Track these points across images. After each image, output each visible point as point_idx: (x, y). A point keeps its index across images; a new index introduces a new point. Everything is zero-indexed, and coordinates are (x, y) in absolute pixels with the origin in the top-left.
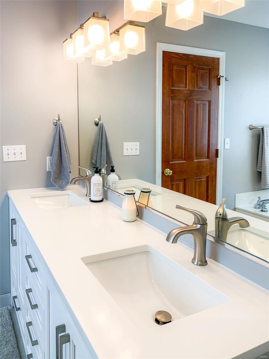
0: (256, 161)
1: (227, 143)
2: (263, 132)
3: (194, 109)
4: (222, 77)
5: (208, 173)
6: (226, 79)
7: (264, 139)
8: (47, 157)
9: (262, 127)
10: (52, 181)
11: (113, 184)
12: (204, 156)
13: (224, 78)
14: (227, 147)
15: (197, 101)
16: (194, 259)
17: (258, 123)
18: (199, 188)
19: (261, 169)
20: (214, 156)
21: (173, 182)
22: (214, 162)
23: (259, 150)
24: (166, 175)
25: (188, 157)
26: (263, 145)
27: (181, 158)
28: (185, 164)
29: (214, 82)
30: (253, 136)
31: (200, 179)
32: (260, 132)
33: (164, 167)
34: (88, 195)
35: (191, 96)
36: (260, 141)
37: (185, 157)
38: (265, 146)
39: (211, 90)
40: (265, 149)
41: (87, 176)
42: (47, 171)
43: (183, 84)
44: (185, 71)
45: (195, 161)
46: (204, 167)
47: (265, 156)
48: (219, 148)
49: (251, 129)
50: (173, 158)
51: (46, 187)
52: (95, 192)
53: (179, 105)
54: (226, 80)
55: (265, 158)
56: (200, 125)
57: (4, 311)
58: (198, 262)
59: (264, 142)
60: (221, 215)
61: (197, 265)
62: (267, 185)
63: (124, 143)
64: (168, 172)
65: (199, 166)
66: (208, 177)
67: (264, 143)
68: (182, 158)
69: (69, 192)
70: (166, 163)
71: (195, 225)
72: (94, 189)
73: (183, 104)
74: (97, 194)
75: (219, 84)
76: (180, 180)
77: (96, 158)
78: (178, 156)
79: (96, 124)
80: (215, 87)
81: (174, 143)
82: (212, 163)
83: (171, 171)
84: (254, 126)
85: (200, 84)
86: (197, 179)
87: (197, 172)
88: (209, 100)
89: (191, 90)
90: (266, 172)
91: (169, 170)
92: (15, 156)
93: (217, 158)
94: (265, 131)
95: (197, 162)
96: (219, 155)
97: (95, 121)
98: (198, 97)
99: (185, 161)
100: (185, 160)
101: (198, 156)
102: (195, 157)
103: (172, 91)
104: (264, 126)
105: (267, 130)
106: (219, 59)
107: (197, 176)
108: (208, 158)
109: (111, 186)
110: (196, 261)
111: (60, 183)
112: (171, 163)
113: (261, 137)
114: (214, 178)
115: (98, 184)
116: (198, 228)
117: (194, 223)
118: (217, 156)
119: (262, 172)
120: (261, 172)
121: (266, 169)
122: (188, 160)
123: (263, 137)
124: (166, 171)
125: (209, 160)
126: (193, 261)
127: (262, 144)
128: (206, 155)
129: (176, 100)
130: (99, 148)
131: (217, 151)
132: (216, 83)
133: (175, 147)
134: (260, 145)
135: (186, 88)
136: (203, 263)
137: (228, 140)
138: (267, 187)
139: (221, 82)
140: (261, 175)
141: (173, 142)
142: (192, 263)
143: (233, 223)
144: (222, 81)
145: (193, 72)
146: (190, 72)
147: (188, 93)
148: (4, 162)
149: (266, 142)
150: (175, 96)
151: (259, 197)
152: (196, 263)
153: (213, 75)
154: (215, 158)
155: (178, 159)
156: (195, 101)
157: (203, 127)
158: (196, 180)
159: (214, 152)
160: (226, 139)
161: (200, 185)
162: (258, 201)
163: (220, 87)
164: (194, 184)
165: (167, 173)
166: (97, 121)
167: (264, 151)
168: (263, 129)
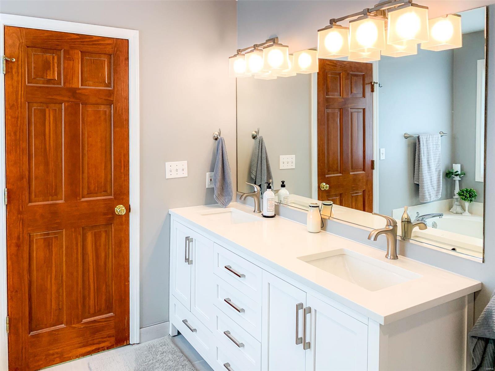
0: (413, 173)
1: (382, 153)
2: (419, 141)
3: (349, 118)
4: (376, 83)
5: (365, 187)
6: (379, 84)
7: (421, 149)
8: (207, 173)
9: (418, 136)
10: (215, 198)
11: (285, 200)
12: (360, 169)
13: (378, 84)
14: (383, 157)
15: (351, 109)
16: (388, 254)
17: (413, 131)
18: (356, 203)
19: (418, 180)
20: (370, 168)
21: (329, 198)
22: (370, 175)
23: (415, 160)
24: (322, 189)
25: (343, 170)
26: (420, 156)
27: (336, 171)
28: (341, 177)
29: (368, 88)
30: (409, 146)
31: (356, 193)
32: (416, 141)
33: (321, 181)
34: (256, 211)
35: (345, 104)
36: (416, 150)
37: (340, 170)
38: (421, 156)
39: (365, 97)
40: (421, 159)
41: (254, 191)
42: (207, 187)
43: (338, 92)
44: (339, 78)
45: (351, 173)
46: (360, 180)
47: (422, 166)
48: (375, 159)
49: (406, 138)
50: (329, 171)
51: (206, 204)
52: (268, 207)
53: (333, 114)
54: (380, 86)
55: (422, 169)
56: (355, 135)
57: (166, 340)
58: (391, 256)
59: (421, 151)
60: (406, 219)
61: (390, 259)
62: (426, 198)
63: (280, 156)
64: (325, 186)
65: (355, 179)
66: (364, 191)
67: (421, 153)
68: (338, 171)
69: (232, 209)
70: (322, 177)
71: (388, 227)
72: (268, 205)
73: (338, 112)
74: (270, 209)
75: (372, 91)
76: (336, 195)
77: (255, 173)
78: (334, 168)
79: (253, 137)
80: (369, 94)
81: (329, 155)
82: (368, 176)
83: (328, 186)
84: (409, 135)
85: (354, 91)
86: (354, 194)
87: (353, 186)
88: (364, 108)
89: (345, 98)
90: (424, 185)
91: (324, 184)
92: (177, 172)
93: (373, 170)
94: (421, 140)
95: (353, 174)
96: (375, 167)
97: (252, 134)
98: (353, 105)
99: (341, 175)
100: (340, 173)
101: (354, 168)
102: (351, 170)
103: (327, 100)
104: (419, 134)
105: (423, 138)
106: (371, 64)
107: (354, 190)
108: (364, 170)
109: (283, 201)
110: (390, 256)
111: (223, 200)
112: (327, 176)
113: (417, 146)
114: (370, 192)
115: (271, 200)
116: (392, 229)
117: (387, 225)
118: (373, 168)
119: (420, 185)
120: (418, 185)
121: (423, 181)
122: (344, 173)
123: (419, 146)
124: (322, 185)
125: (364, 172)
126: (387, 256)
127: (418, 154)
128: (362, 168)
129: (330, 109)
130: (259, 162)
131: (373, 162)
132: (370, 89)
133: (331, 159)
134: (416, 154)
135: (340, 96)
136: (395, 257)
137: (383, 150)
138: (426, 201)
139: (375, 89)
140: (419, 188)
141: (328, 153)
142: (386, 258)
143: (415, 225)
144: (376, 87)
145: (346, 79)
146: (344, 79)
147: (342, 101)
148: (167, 179)
149: (422, 152)
150: (330, 105)
151: (418, 213)
152: (389, 258)
153: (367, 82)
154: (371, 170)
155: (334, 171)
156: (349, 109)
157: (358, 137)
158: (352, 195)
159: (370, 163)
160: (381, 149)
161: (356, 200)
162: (417, 216)
163: (374, 93)
164: (350, 199)
165: (323, 188)
166: (254, 134)
167: (421, 161)
168: (418, 137)
